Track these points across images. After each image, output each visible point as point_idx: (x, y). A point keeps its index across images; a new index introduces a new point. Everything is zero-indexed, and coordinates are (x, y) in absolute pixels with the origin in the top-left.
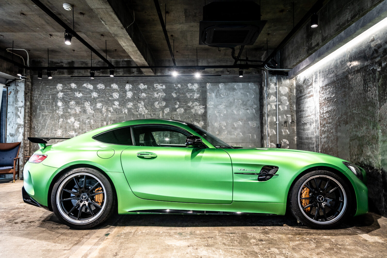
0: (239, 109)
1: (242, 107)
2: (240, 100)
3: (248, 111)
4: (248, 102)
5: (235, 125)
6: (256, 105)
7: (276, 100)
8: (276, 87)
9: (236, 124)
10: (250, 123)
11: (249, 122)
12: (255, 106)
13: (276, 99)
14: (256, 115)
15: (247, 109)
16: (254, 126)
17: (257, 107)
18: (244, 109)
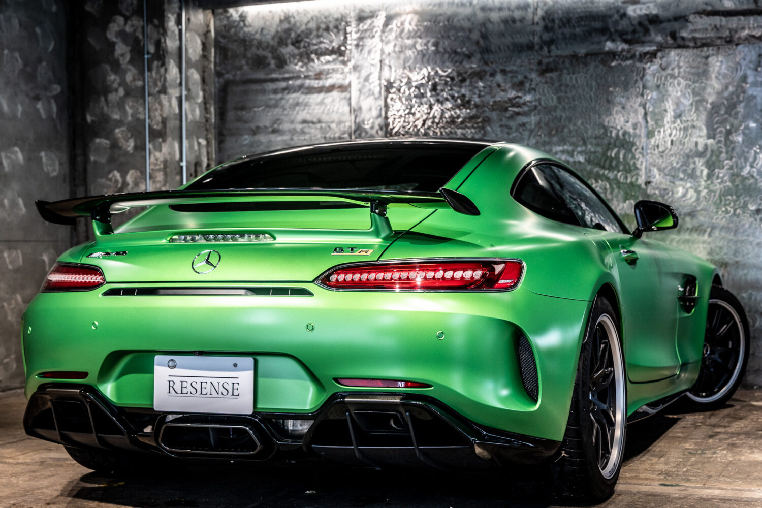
0: (16, 95)
1: (23, 87)
2: (17, 55)
3: (39, 106)
4: (39, 69)
5: (5, 163)
6: (59, 83)
7: (178, 81)
8: (180, 31)
9: (7, 157)
10: (44, 160)
11: (43, 154)
12: (57, 89)
13: (178, 76)
14: (59, 127)
15: (37, 98)
16: (54, 170)
17: (62, 92)
18: (28, 95)
